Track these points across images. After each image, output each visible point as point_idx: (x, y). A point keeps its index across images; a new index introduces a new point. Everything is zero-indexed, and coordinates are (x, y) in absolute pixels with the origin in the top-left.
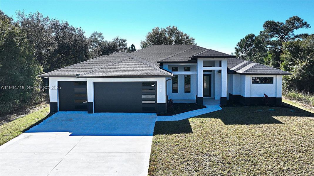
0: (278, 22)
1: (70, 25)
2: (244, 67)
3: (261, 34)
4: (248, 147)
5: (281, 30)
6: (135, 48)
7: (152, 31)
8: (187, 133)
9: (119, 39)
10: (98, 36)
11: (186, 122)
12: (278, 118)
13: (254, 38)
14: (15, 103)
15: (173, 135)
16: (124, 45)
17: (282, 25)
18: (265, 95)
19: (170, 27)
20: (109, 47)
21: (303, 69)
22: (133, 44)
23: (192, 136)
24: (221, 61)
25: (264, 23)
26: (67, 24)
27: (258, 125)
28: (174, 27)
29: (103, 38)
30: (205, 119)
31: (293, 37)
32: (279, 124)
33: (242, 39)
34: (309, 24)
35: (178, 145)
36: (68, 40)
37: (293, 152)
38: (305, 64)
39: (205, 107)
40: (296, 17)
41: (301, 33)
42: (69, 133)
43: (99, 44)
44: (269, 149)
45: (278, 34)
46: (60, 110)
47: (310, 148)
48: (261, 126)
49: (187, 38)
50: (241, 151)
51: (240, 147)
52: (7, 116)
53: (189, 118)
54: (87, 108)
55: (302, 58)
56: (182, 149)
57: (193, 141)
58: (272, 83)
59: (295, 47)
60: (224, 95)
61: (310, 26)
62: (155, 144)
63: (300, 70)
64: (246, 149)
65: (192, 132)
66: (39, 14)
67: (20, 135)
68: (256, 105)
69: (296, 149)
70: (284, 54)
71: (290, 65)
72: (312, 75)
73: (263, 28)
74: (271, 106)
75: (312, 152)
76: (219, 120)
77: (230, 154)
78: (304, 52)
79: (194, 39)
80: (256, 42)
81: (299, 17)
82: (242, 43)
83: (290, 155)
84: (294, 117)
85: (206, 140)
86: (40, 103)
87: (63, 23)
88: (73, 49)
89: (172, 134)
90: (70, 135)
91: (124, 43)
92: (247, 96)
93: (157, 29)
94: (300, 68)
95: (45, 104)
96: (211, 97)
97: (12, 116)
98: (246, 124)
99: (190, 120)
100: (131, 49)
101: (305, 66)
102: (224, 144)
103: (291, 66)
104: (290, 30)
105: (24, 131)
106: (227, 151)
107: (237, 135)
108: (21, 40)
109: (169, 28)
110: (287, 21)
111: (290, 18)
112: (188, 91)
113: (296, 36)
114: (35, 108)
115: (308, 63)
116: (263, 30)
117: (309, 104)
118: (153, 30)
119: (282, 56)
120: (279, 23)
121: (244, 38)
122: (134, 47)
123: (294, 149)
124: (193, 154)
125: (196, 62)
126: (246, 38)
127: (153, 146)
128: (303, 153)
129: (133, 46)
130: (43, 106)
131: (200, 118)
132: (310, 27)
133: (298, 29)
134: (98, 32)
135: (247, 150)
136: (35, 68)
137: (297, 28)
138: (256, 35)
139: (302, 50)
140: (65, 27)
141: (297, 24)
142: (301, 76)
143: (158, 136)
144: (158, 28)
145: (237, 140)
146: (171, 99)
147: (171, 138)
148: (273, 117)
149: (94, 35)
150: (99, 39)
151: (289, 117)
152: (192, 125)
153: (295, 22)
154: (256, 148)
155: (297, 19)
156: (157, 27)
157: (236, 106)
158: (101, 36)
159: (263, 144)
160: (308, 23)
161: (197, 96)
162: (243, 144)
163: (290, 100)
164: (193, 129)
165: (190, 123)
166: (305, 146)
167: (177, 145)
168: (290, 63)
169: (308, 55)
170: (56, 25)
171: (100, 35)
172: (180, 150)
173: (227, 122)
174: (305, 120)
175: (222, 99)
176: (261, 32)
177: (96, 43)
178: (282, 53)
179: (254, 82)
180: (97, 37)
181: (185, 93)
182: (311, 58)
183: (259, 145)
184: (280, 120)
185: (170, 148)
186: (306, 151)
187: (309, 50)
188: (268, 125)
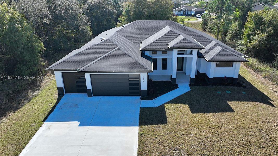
4: (205, 140)
8: (163, 124)
11: (162, 108)
12: (232, 104)
15: (153, 126)
18: (225, 76)
21: (261, 40)
23: (167, 127)
27: (215, 114)
30: (177, 105)
32: (231, 113)
35: (157, 138)
37: (236, 146)
38: (264, 36)
39: (177, 87)
42: (77, 123)
44: (220, 143)
46: (66, 93)
47: (248, 142)
48: (218, 114)
50: (200, 144)
51: (200, 141)
53: (166, 103)
55: (263, 31)
56: (159, 142)
57: (168, 133)
58: (232, 67)
59: (259, 18)
60: (193, 76)
62: (140, 135)
63: (259, 41)
65: (167, 123)
67: (43, 125)
68: (217, 84)
69: (238, 143)
70: (249, 23)
72: (268, 46)
74: (229, 85)
75: (248, 146)
76: (187, 106)
77: (193, 148)
78: (265, 25)
80: (227, 5)
84: (244, 102)
85: (176, 132)
89: (153, 125)
90: (79, 126)
92: (211, 76)
94: (259, 39)
96: (183, 71)
97: (29, 92)
98: (207, 113)
99: (166, 106)
100: (114, 2)
101: (264, 38)
102: (189, 137)
103: (252, 36)
106: (190, 145)
107: (199, 126)
115: (267, 36)
117: (260, 74)
119: (247, 24)
123: (237, 143)
124: (167, 148)
125: (172, 50)
127: (140, 138)
128: (242, 147)
131: (173, 104)
135: (205, 144)
136: (37, 45)
142: (259, 45)
143: (143, 127)
145: (199, 132)
146: (151, 79)
147: (152, 130)
148: (228, 102)
151: (239, 102)
152: (167, 112)
154: (211, 142)
157: (202, 85)
161: (171, 76)
162: (201, 137)
163: (247, 67)
164: (167, 118)
165: (166, 110)
166: (245, 140)
167: (156, 138)
168: (252, 33)
169: (268, 28)
172: (158, 144)
173: (194, 110)
174: (251, 105)
175: (191, 79)
178: (247, 21)
181: (162, 69)
182: (270, 31)
183: (214, 138)
184: (232, 107)
185: (151, 141)
186: (244, 145)
187: (271, 23)
188: (223, 114)
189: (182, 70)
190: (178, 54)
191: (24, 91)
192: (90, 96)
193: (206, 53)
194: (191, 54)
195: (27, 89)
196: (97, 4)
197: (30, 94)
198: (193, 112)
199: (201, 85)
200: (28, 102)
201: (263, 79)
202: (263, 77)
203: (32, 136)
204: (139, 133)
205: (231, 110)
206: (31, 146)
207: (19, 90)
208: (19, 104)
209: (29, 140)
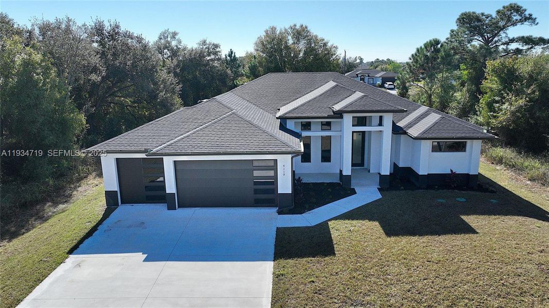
0: (483, 14)
1: (123, 29)
2: (419, 121)
3: (451, 36)
4: (420, 285)
5: (487, 27)
6: (235, 56)
7: (265, 34)
8: (326, 256)
9: (208, 42)
10: (171, 38)
11: (323, 229)
12: (471, 220)
13: (439, 46)
14: (47, 183)
15: (305, 259)
16: (216, 53)
17: (490, 18)
18: (451, 171)
19: (295, 25)
20: (191, 60)
21: (517, 111)
22: (231, 50)
23: (334, 261)
24: (382, 116)
25: (458, 17)
26: (117, 27)
27: (437, 238)
28: (302, 26)
29: (180, 42)
30: (355, 222)
31: (507, 40)
32: (470, 235)
33: (419, 47)
34: (536, 19)
35: (313, 282)
36: (121, 58)
37: (489, 295)
38: (521, 102)
39: (353, 192)
40: (515, 4)
41: (521, 35)
42: (141, 256)
43: (175, 53)
44: (452, 290)
45: (483, 36)
46: (122, 203)
47: (515, 287)
48: (442, 238)
49: (325, 44)
50: (409, 293)
51: (408, 287)
52: (38, 207)
53: (330, 220)
54: (168, 201)
55: (518, 93)
56: (319, 290)
57: (337, 273)
58: (465, 151)
59: (509, 70)
60: (386, 171)
61: (537, 21)
62: (278, 278)
63: (513, 113)
64: (417, 290)
65: (334, 254)
66: (69, 20)
67: (67, 260)
68: (436, 187)
69: (493, 291)
70: (489, 81)
71: (497, 102)
72: (532, 122)
73: (456, 24)
74: (459, 188)
75: (517, 296)
76: (377, 223)
78: (521, 81)
79: (336, 48)
80: (443, 54)
81: (520, 4)
82: (418, 54)
83: (483, 303)
84: (496, 217)
85: (356, 270)
86: (86, 177)
87: (111, 25)
88: (132, 76)
89: (303, 257)
90: (145, 260)
91: (217, 50)
92: (422, 171)
93: (273, 29)
94: (513, 108)
95: (95, 178)
96: (363, 166)
97: (46, 207)
98: (420, 236)
99: (331, 224)
100: (228, 58)
101: (521, 106)
102: (384, 280)
103: (498, 105)
104: (504, 28)
105: (71, 252)
106: (388, 295)
107: (405, 259)
108: (46, 73)
109: (293, 28)
110: (498, 12)
111: (504, 7)
113: (511, 40)
114: (79, 187)
115: (527, 101)
116: (455, 28)
117: (521, 175)
118: (266, 32)
119: (486, 84)
120: (484, 16)
121: (423, 47)
122: (233, 55)
123: (491, 291)
124: (336, 301)
125: (342, 117)
126: (426, 46)
127: (275, 284)
128: (504, 298)
129: (232, 52)
130: (91, 181)
131: (347, 221)
132: (537, 23)
133: (516, 25)
134: (171, 30)
135: (419, 293)
136: (72, 118)
137: (514, 24)
139: (519, 78)
140: (115, 33)
141: (516, 17)
142: (514, 122)
143: (282, 262)
144: (275, 29)
145: (404, 270)
146: (299, 178)
147: (302, 267)
148: (462, 217)
149: (163, 36)
150: (174, 43)
151: (486, 217)
152: (334, 235)
153: (511, 13)
154: (432, 288)
155: (517, 9)
156: (273, 27)
157: (405, 189)
158: (177, 37)
159: (444, 279)
160: (534, 16)
161: (341, 171)
162: (412, 279)
163: (493, 163)
164: (335, 246)
165: (332, 231)
166: (508, 284)
167: (311, 281)
168: (497, 98)
169: (528, 87)
170: (99, 30)
171: (174, 35)
172: (316, 293)
173: (391, 230)
174: (511, 223)
175: (382, 178)
176: (452, 31)
177: (168, 50)
178: (486, 79)
179: (437, 148)
180: (169, 39)
181: (322, 161)
182: (534, 92)
183: (438, 281)
184: (473, 225)
185: (301, 287)
186: (508, 294)
187: (532, 79)
188: (453, 237)
189: (362, 164)
190: (353, 126)
191: (37, 204)
192: (171, 207)
193: (410, 125)
194: (380, 124)
195: (44, 201)
196: (195, 58)
197: (48, 209)
198: (389, 233)
199: (402, 190)
200: (40, 224)
201: (529, 182)
202: (530, 180)
203: (39, 281)
204: (274, 273)
205: (470, 230)
206: (34, 299)
207: (26, 203)
208: (23, 227)
209: (32, 288)
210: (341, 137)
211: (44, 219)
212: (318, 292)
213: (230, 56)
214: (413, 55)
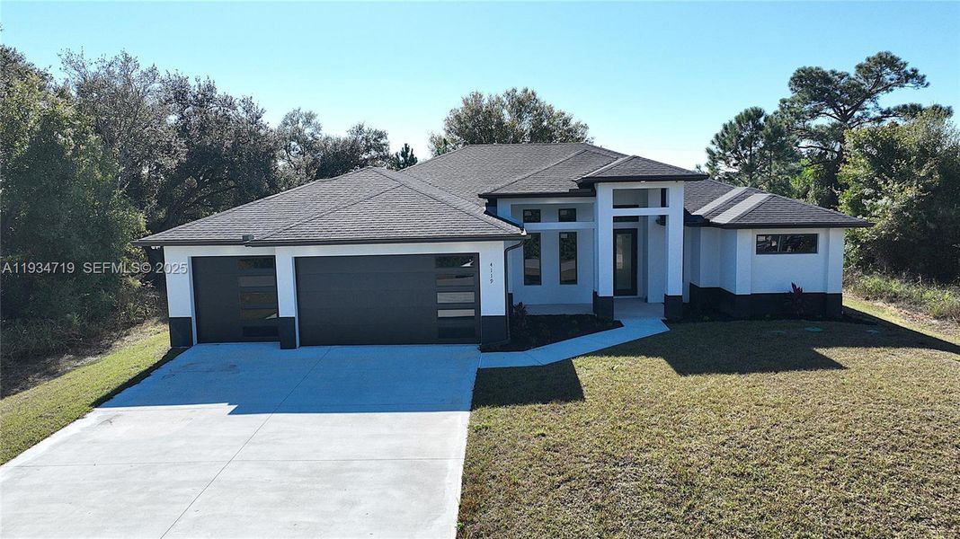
0: (833, 72)
1: (220, 91)
2: (733, 205)
3: (782, 109)
4: (744, 436)
5: (842, 93)
6: (412, 155)
7: (463, 105)
8: (567, 401)
9: (365, 128)
10: (304, 123)
11: (562, 368)
12: (834, 353)
13: (762, 120)
14: (70, 322)
15: (528, 407)
16: (380, 148)
17: (846, 78)
18: (793, 285)
19: (515, 91)
20: (336, 155)
21: (905, 209)
22: (406, 145)
23: (583, 408)
24: (665, 189)
25: (792, 75)
26: (211, 88)
27: (772, 375)
28: (526, 91)
29: (318, 128)
30: (621, 359)
31: (878, 114)
32: (834, 371)
33: (727, 122)
34: (924, 77)
35: (544, 435)
36: (216, 134)
37: (874, 448)
38: (910, 193)
39: (619, 325)
40: (887, 54)
41: (900, 103)
42: (225, 408)
43: (308, 146)
44: (806, 442)
45: (834, 106)
46: (199, 341)
47: (924, 436)
48: (781, 376)
49: (566, 122)
50: (725, 449)
51: (723, 438)
52: (48, 360)
53: (576, 357)
54: (277, 333)
55: (903, 177)
56: (554, 446)
57: (587, 423)
58: (816, 252)
59: (884, 144)
60: (676, 287)
61: (927, 80)
62: (476, 433)
63: (898, 213)
64: (739, 443)
65: (583, 398)
66: (128, 59)
67: (88, 415)
68: (768, 316)
69: (883, 441)
70: (851, 167)
71: (867, 198)
72: (932, 226)
73: (788, 89)
74: (810, 317)
75: (928, 448)
76: (662, 360)
77: (693, 458)
78: (907, 158)
79: (585, 127)
80: (769, 130)
81: (896, 54)
82: (726, 135)
83: (865, 459)
84: (878, 349)
85: (624, 418)
86: (140, 323)
87: (200, 86)
88: (232, 163)
89: (525, 404)
90: (232, 413)
91: (382, 142)
92: (742, 287)
93: (477, 97)
94: (896, 204)
95: (156, 324)
96: (636, 295)
97: (62, 360)
98: (740, 373)
99: (577, 362)
100: (401, 158)
101: (911, 200)
102: (675, 430)
103: (870, 201)
104: (870, 95)
105: (99, 403)
106: (684, 450)
107: (714, 403)
108: (80, 137)
109: (511, 94)
110: (859, 67)
111: (868, 60)
112: (569, 279)
113: (885, 113)
114: (126, 335)
115: (921, 190)
116: (788, 95)
117: (921, 311)
118: (466, 102)
119: (846, 171)
120: (837, 75)
121: (734, 122)
122: (409, 154)
123: (877, 442)
124: (586, 460)
125: (594, 194)
126: (739, 120)
127: (472, 440)
128: (903, 451)
129: (407, 149)
130: (149, 329)
131: (606, 358)
132: (928, 84)
133: (891, 90)
134: (305, 110)
135: (743, 447)
136: (122, 219)
137: (888, 88)
138: (769, 111)
139: (902, 154)
140: (206, 96)
141: (889, 76)
142: (899, 229)
143: (486, 411)
144: (481, 96)
145: (713, 417)
146: (521, 303)
147: (523, 417)
148: (817, 350)
149: (291, 119)
150: (308, 131)
151: (861, 349)
152: (583, 376)
153: (882, 69)
154: (767, 439)
155: (889, 61)
156: (477, 93)
157: (711, 320)
158: (313, 121)
159: (789, 428)
160: (920, 73)
162: (729, 428)
163: (867, 299)
164: (585, 389)
165: (579, 371)
166: (909, 432)
167: (539, 434)
168: (867, 191)
169: (920, 167)
170: (179, 93)
171: (309, 118)
172: (549, 450)
173: (684, 367)
174: (908, 356)
175: (670, 301)
176: (784, 101)
177: (298, 142)
178: (845, 162)
179: (763, 248)
180: (300, 125)
181: (561, 283)
182: (930, 175)
183: (778, 430)
184: (837, 360)
185: (521, 443)
186: (911, 445)
187: (925, 153)
188: (802, 374)
189: (633, 291)
190: (615, 207)
191: (48, 356)
192: (288, 344)
193: (717, 212)
194: (664, 204)
195: (60, 352)
196: (343, 152)
197: (66, 362)
198: (684, 371)
199: (707, 321)
200: (49, 381)
201: (935, 321)
202: (936, 318)
203: (33, 442)
204: (470, 427)
205: (832, 365)
206: (20, 467)
207: (26, 353)
208: (16, 385)
209: (20, 451)
210: (594, 231)
211: (54, 374)
212: (554, 448)
213: (404, 154)
214: (717, 136)
